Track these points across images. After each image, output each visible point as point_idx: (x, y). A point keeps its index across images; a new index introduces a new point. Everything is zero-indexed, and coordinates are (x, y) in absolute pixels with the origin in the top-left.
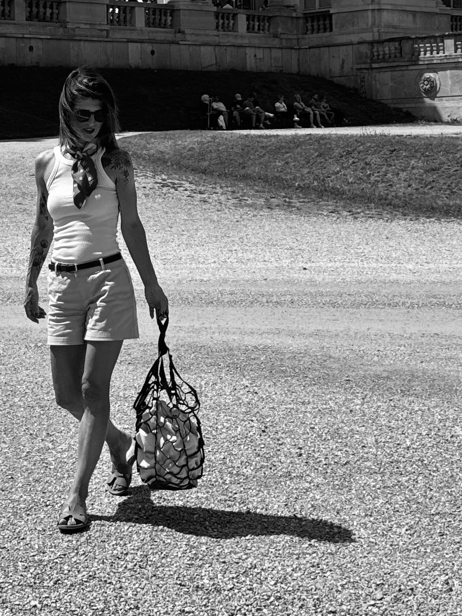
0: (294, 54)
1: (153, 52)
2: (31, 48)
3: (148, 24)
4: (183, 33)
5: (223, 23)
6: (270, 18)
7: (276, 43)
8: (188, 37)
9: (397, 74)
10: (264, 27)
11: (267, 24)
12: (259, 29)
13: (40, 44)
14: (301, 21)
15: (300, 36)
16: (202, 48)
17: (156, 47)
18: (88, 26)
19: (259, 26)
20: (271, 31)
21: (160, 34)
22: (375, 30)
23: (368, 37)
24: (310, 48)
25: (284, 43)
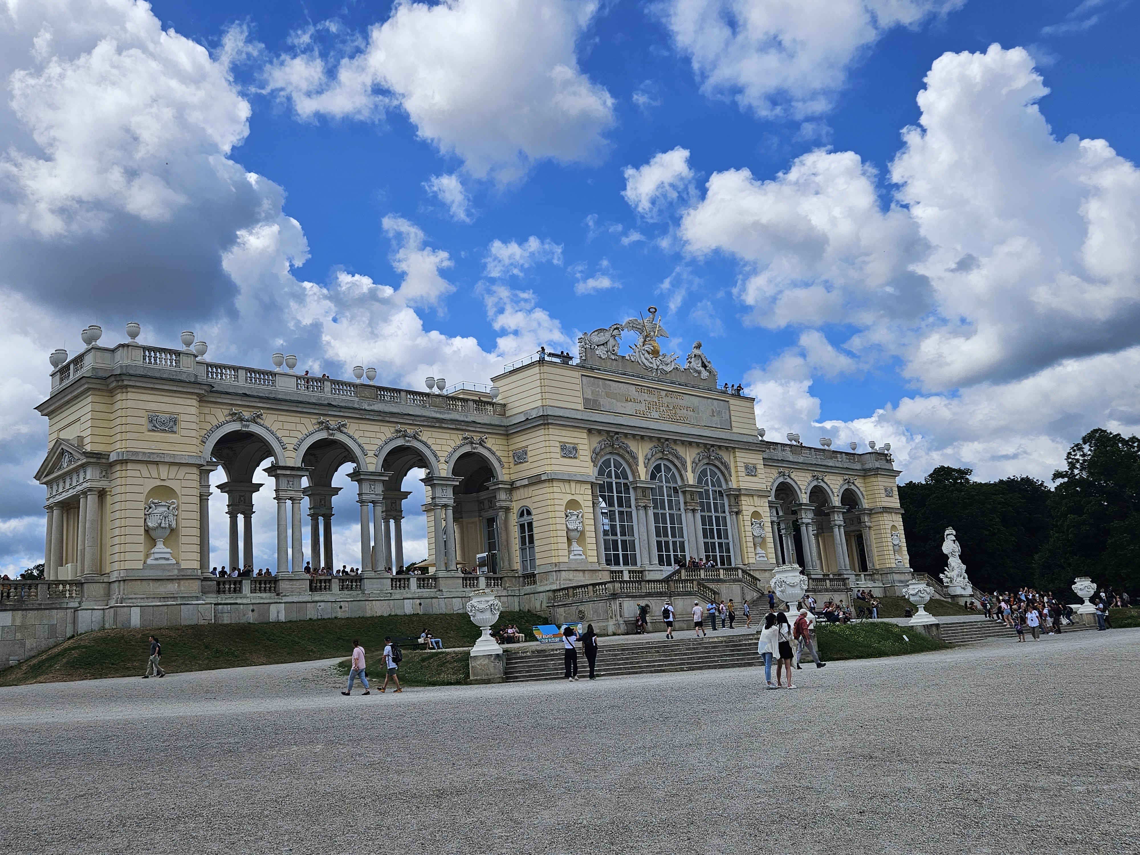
0: (516, 599)
1: (420, 604)
2: (341, 607)
3: (419, 587)
4: (442, 591)
5: (470, 583)
6: (501, 578)
7: (504, 593)
8: (444, 593)
9: (567, 608)
10: (498, 583)
11: (500, 581)
12: (494, 585)
13: (346, 604)
14: (521, 579)
15: (521, 588)
16: (453, 599)
17: (422, 601)
18: (379, 592)
19: (494, 583)
20: (503, 585)
21: (426, 592)
22: (558, 583)
23: (554, 587)
24: (525, 595)
25: (510, 594)
